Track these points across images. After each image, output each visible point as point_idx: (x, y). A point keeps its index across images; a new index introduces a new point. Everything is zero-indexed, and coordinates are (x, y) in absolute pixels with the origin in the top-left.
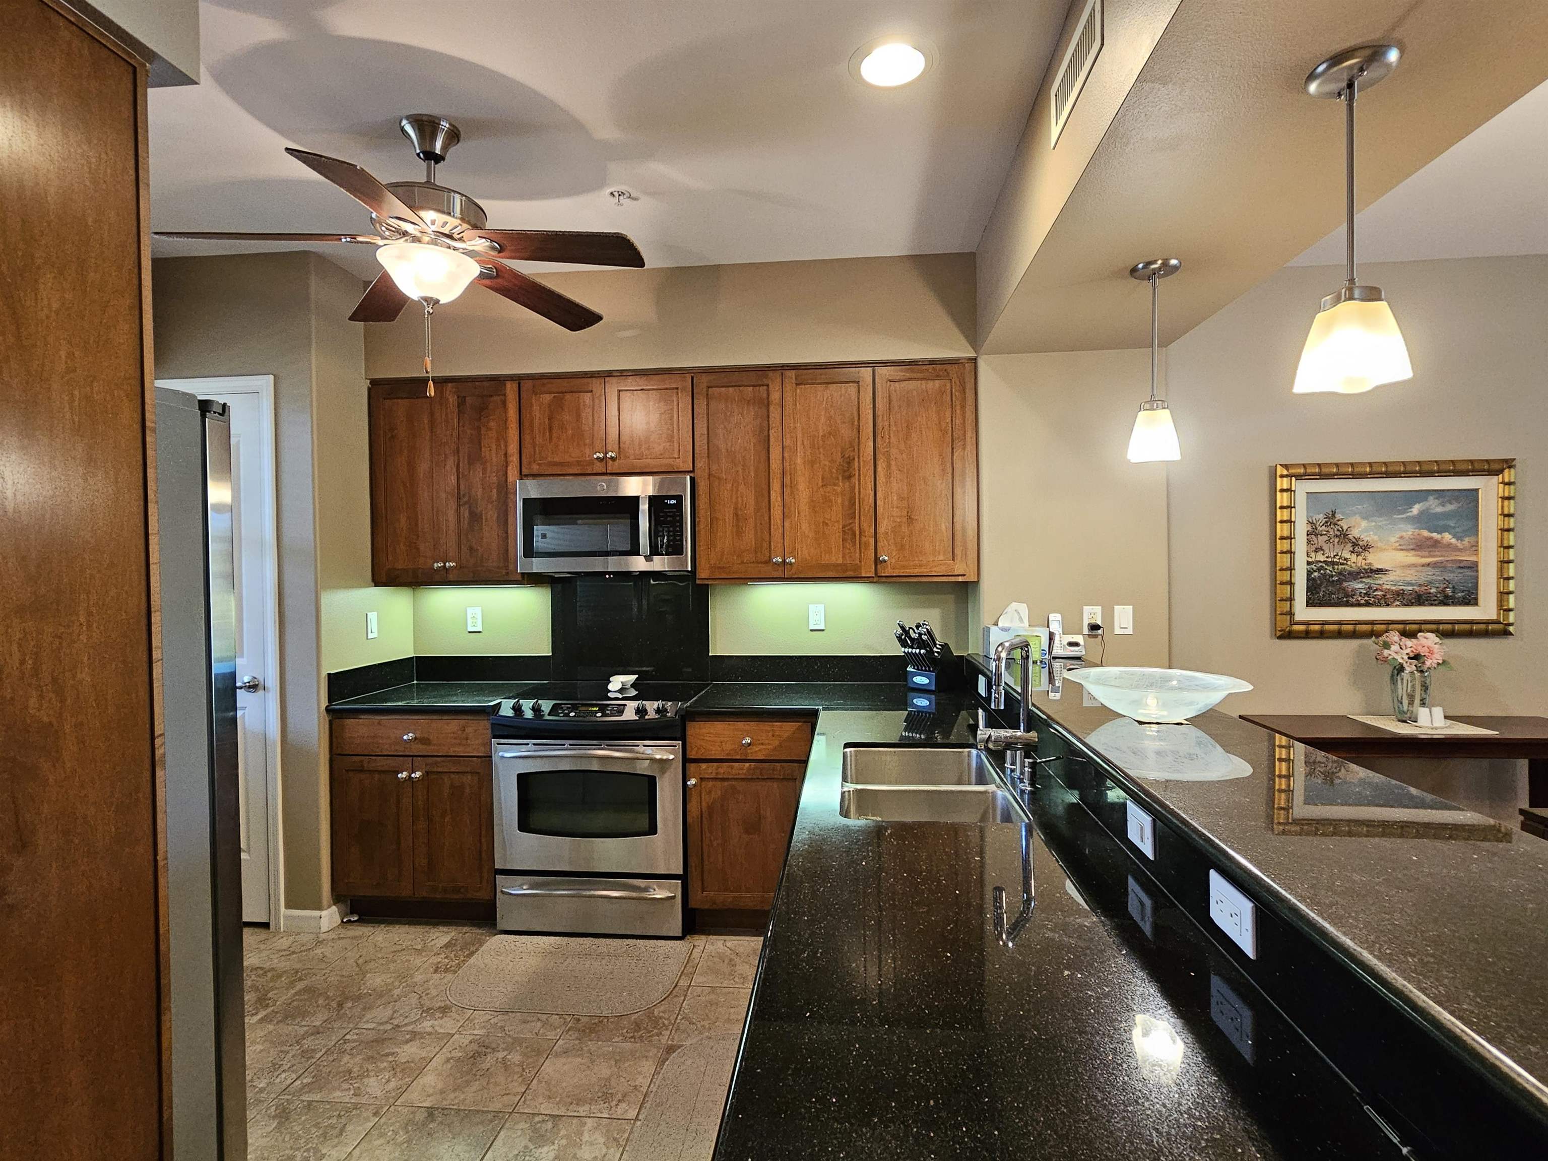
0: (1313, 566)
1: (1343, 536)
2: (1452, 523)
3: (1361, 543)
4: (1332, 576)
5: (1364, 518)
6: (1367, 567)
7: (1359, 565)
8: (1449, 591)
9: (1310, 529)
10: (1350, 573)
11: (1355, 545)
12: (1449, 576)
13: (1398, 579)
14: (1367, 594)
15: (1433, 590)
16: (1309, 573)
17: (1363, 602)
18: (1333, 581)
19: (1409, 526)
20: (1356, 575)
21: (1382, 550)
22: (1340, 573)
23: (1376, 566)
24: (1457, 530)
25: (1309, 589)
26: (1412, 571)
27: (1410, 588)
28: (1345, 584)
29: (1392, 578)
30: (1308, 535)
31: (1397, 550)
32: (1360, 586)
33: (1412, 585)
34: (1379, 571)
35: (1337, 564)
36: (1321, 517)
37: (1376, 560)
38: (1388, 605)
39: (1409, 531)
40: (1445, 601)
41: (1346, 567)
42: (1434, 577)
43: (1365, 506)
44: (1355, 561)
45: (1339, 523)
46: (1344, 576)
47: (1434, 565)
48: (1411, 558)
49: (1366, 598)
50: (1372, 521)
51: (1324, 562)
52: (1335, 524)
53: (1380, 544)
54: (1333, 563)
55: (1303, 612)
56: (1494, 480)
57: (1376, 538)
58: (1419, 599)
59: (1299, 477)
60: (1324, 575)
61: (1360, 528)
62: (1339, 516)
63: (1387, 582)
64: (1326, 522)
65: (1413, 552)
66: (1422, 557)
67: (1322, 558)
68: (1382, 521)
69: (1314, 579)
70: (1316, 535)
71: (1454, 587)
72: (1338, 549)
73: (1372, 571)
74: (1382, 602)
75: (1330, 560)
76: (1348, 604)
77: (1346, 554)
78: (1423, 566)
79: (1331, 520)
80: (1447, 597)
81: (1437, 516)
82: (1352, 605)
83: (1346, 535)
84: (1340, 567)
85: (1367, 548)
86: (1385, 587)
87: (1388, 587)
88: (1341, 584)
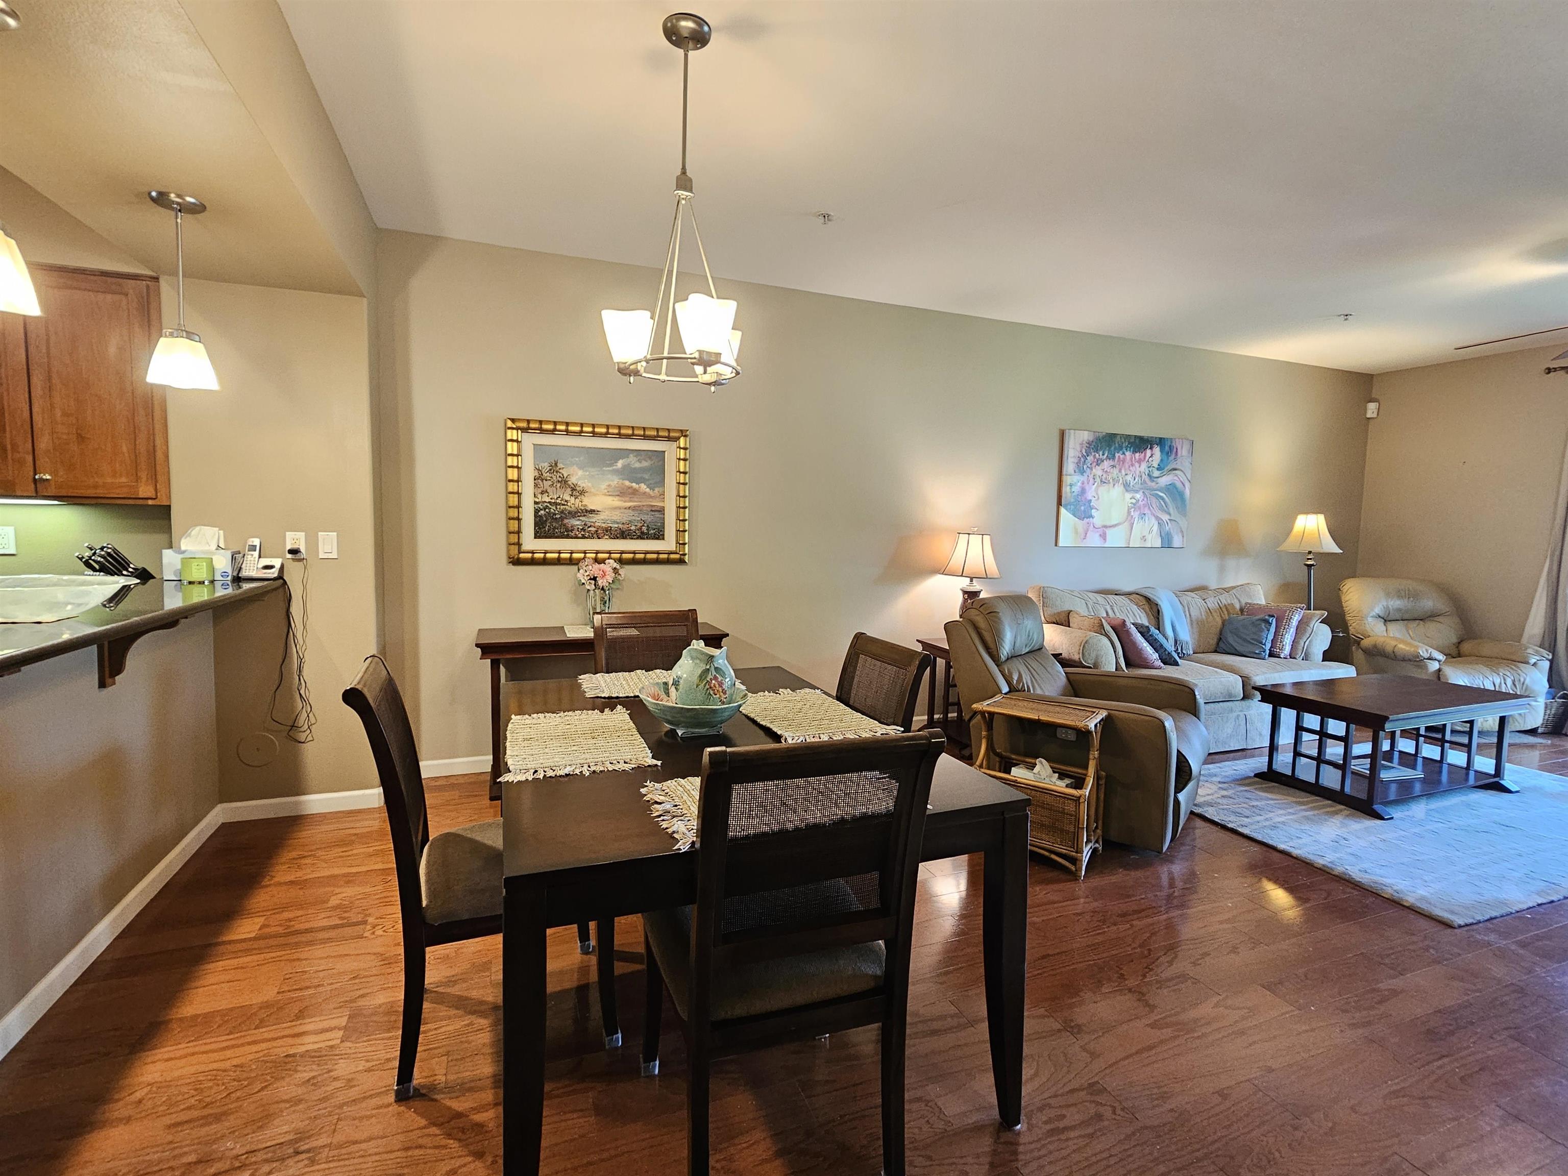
0: (540, 506)
1: (564, 482)
2: (646, 476)
3: (578, 489)
4: (555, 514)
5: (580, 468)
6: (583, 508)
7: (577, 506)
8: (644, 529)
9: (537, 474)
10: (570, 513)
11: (573, 490)
12: (645, 517)
13: (607, 518)
14: (583, 529)
15: (633, 528)
16: (536, 511)
17: (580, 535)
18: (556, 518)
19: (615, 477)
20: (574, 514)
21: (595, 495)
22: (562, 512)
23: (591, 507)
24: (651, 482)
25: (536, 524)
26: (617, 512)
27: (616, 526)
28: (566, 521)
29: (602, 517)
30: (535, 479)
31: (605, 495)
32: (578, 523)
33: (618, 523)
34: (592, 511)
35: (560, 504)
36: (545, 466)
37: (590, 502)
38: (599, 538)
39: (615, 481)
40: (642, 536)
41: (567, 507)
42: (634, 518)
43: (582, 458)
44: (573, 503)
45: (560, 471)
46: (565, 514)
47: (634, 508)
48: (616, 502)
49: (583, 533)
50: (586, 471)
51: (549, 502)
52: (557, 472)
53: (593, 490)
54: (556, 504)
55: (530, 543)
56: (675, 444)
57: (590, 484)
58: (623, 535)
59: (525, 430)
60: (549, 513)
61: (577, 476)
62: (560, 465)
63: (598, 520)
64: (550, 470)
65: (617, 498)
66: (625, 502)
67: (548, 500)
68: (594, 471)
69: (541, 516)
70: (542, 480)
71: (648, 526)
72: (560, 493)
73: (587, 511)
74: (595, 536)
75: (553, 501)
76: (568, 537)
77: (567, 497)
78: (625, 508)
79: (554, 467)
80: (642, 533)
81: (635, 470)
82: (572, 538)
83: (566, 482)
84: (562, 507)
85: (582, 492)
86: (597, 524)
87: (599, 524)
88: (562, 521)
